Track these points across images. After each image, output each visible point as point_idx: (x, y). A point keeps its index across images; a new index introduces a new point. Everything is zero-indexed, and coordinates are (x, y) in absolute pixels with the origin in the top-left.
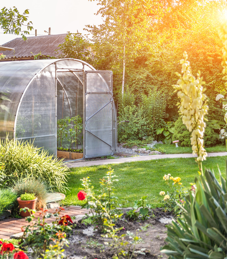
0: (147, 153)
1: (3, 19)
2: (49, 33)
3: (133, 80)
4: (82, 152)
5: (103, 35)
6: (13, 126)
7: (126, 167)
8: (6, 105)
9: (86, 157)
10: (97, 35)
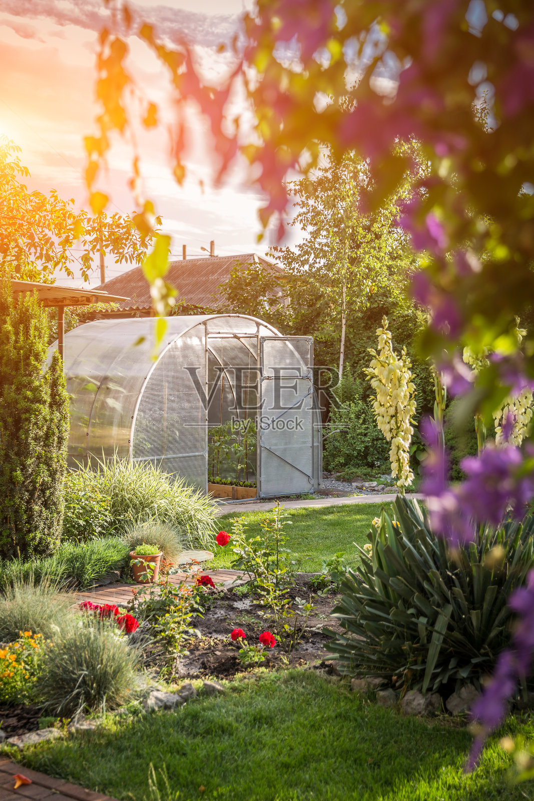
0: (378, 491)
1: (114, 235)
2: (211, 252)
3: (360, 353)
4: (256, 487)
5: (303, 265)
6: (128, 437)
7: (332, 513)
8: (116, 398)
9: (262, 496)
10: (293, 266)
